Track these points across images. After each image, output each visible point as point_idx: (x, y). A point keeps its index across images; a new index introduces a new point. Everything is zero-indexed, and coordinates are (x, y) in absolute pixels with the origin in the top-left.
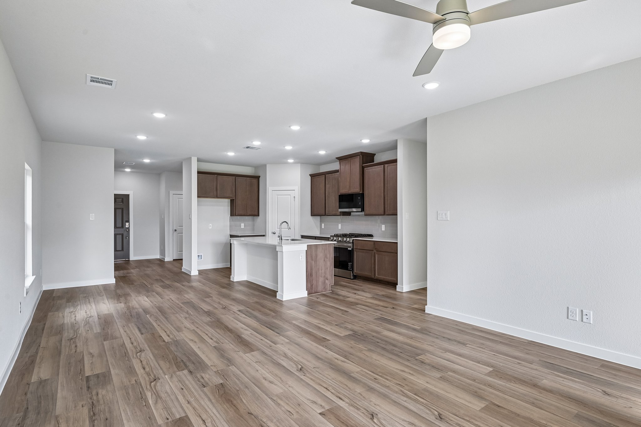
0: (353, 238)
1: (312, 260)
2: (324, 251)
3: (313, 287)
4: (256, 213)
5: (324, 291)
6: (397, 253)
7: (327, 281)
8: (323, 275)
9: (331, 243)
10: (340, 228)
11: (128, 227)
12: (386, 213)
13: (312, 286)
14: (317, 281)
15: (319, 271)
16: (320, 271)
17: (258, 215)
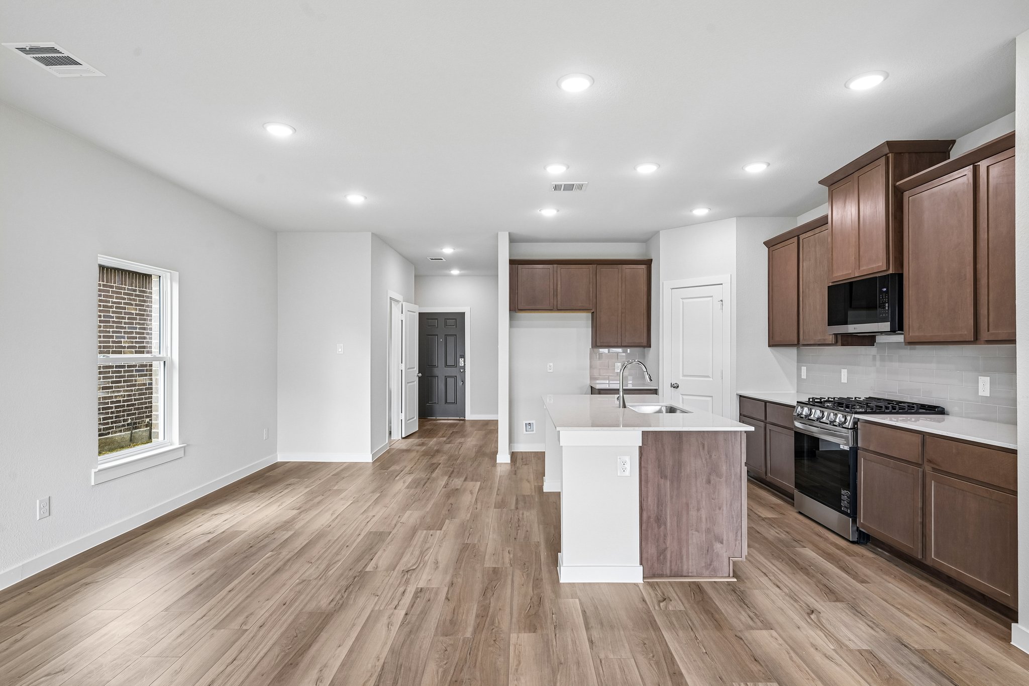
0: (857, 416)
1: (663, 476)
2: (709, 452)
3: (665, 558)
4: (645, 342)
5: (706, 573)
6: (1015, 493)
7: (717, 546)
8: (704, 526)
9: (735, 432)
10: (844, 379)
11: (463, 365)
12: (984, 335)
13: (662, 553)
14: (680, 541)
15: (688, 513)
16: (693, 513)
17: (650, 347)
